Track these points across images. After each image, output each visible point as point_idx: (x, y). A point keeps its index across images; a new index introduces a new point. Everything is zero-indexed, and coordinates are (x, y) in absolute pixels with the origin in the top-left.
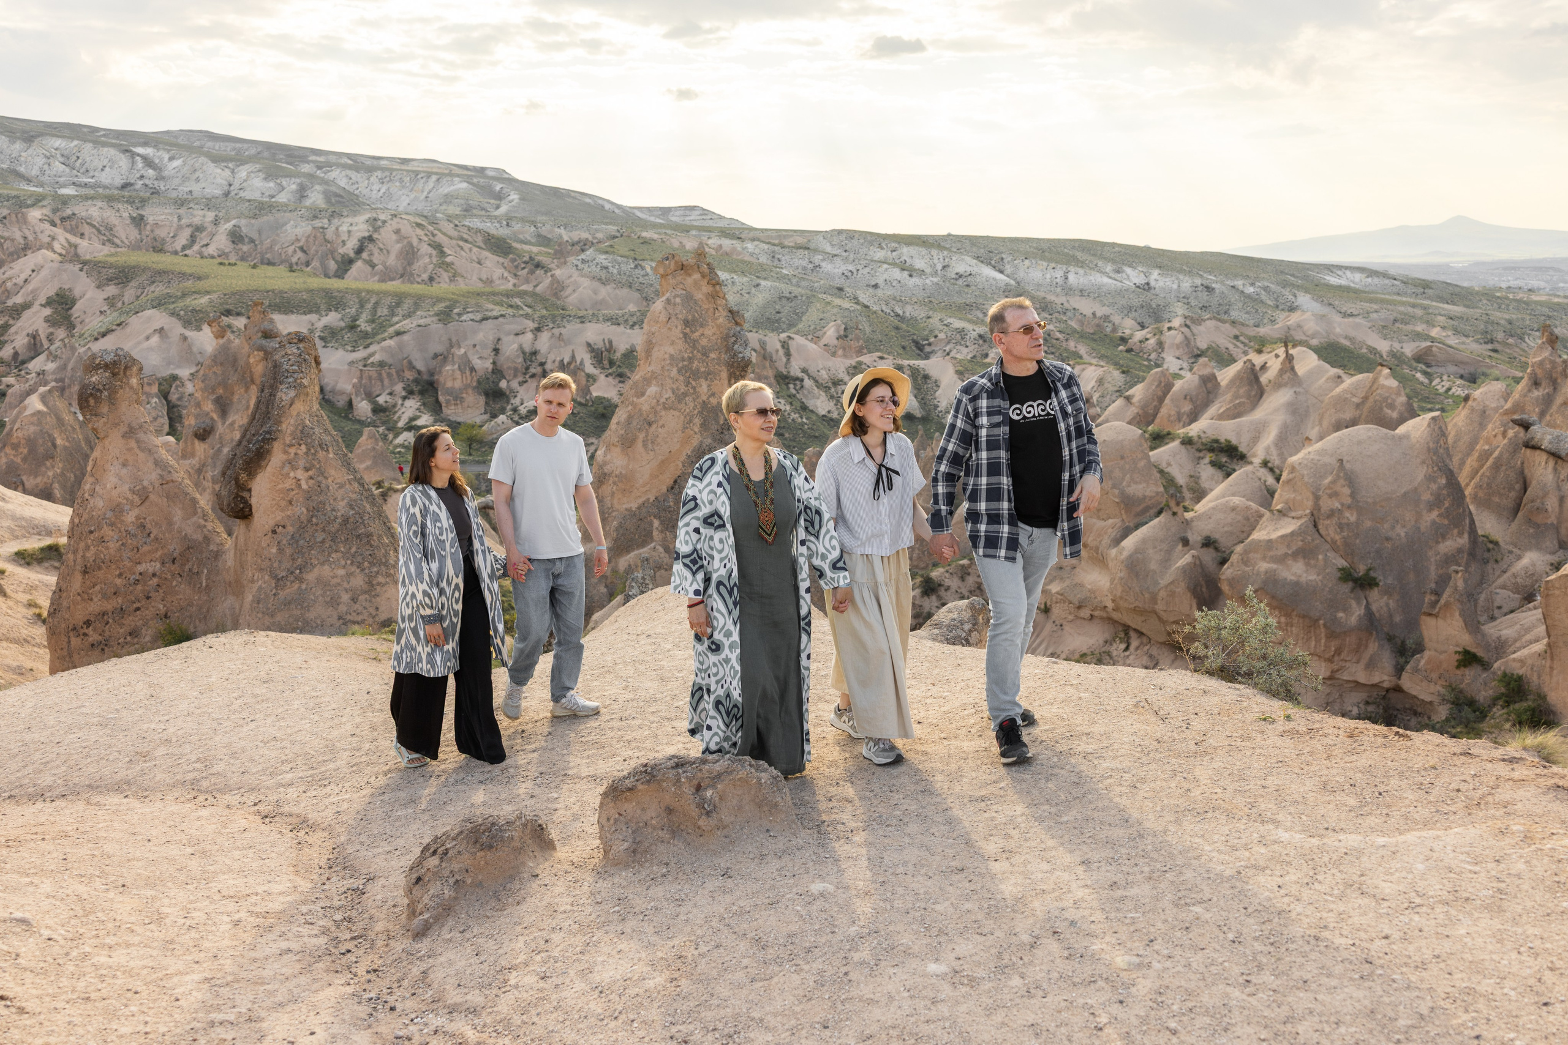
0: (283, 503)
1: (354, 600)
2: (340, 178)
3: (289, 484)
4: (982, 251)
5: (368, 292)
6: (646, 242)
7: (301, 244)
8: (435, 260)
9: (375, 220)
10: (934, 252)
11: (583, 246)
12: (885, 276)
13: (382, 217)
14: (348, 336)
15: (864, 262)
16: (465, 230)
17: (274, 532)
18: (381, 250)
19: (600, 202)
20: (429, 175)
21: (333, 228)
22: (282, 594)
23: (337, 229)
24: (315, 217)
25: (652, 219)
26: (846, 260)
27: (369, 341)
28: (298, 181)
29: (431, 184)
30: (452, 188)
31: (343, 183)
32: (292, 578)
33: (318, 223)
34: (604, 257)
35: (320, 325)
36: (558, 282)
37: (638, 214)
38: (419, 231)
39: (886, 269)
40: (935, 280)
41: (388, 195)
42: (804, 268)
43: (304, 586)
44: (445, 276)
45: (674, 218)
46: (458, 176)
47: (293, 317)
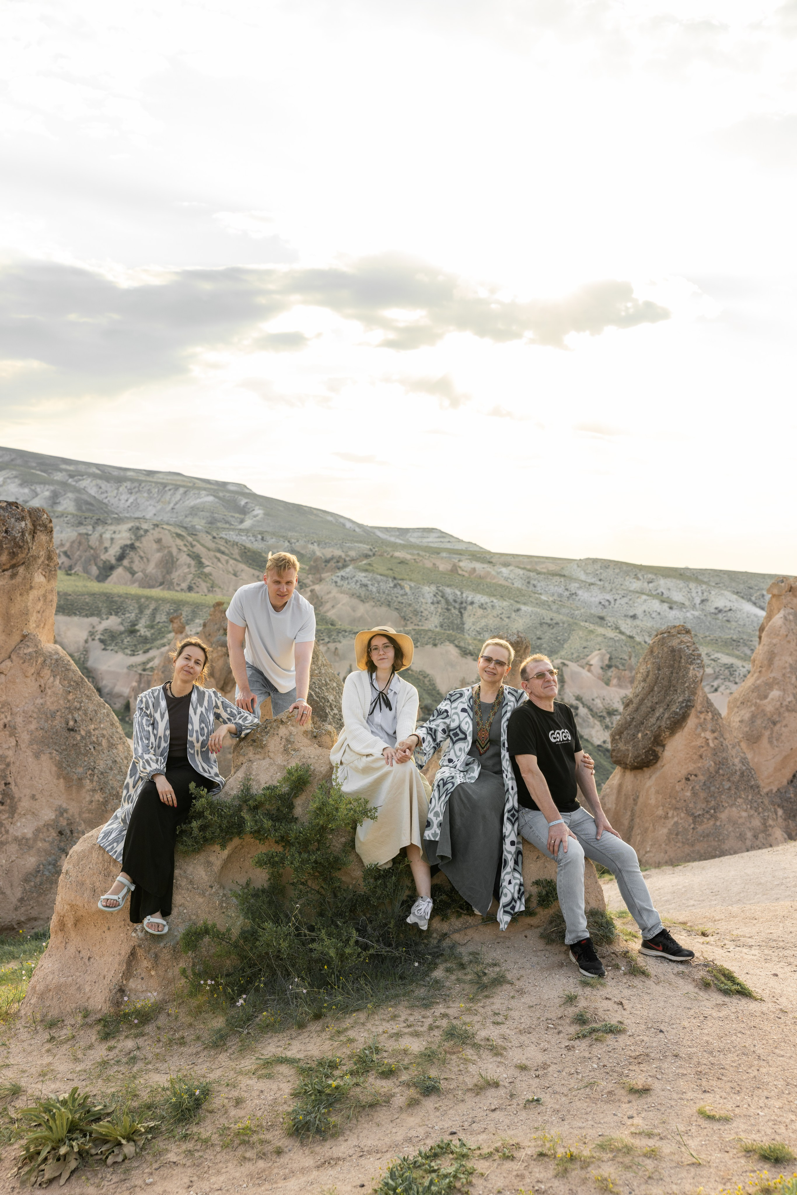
0: (695, 757)
1: (756, 837)
2: (90, 487)
3: (699, 742)
4: (742, 586)
5: (148, 598)
6: (402, 562)
7: (65, 549)
8: (193, 570)
9: (138, 528)
10: (692, 585)
11: (341, 564)
12: (644, 607)
13: (145, 526)
14: (127, 640)
15: (622, 592)
16: (222, 542)
17: (687, 779)
18: (141, 558)
19: (342, 520)
20: (177, 487)
21: (96, 535)
22: (700, 829)
23: (101, 536)
24: (80, 524)
25: (392, 539)
26: (603, 589)
27: (148, 646)
28: (52, 488)
29: (178, 496)
30: (198, 501)
31: (93, 491)
32: (708, 816)
33: (82, 530)
34: (363, 574)
35: (101, 627)
36: (317, 597)
37: (379, 533)
38: (179, 542)
39: (645, 601)
40: (696, 613)
41: (136, 505)
42: (560, 596)
43: (718, 823)
44: (204, 586)
45: (413, 539)
46: (205, 489)
47: (76, 619)
